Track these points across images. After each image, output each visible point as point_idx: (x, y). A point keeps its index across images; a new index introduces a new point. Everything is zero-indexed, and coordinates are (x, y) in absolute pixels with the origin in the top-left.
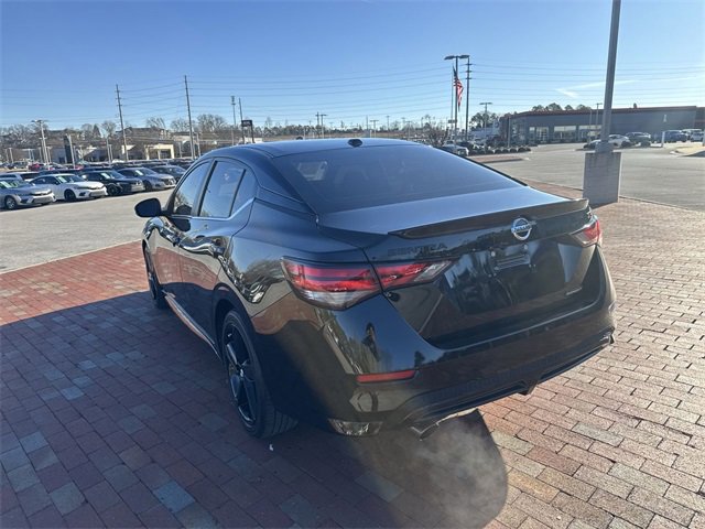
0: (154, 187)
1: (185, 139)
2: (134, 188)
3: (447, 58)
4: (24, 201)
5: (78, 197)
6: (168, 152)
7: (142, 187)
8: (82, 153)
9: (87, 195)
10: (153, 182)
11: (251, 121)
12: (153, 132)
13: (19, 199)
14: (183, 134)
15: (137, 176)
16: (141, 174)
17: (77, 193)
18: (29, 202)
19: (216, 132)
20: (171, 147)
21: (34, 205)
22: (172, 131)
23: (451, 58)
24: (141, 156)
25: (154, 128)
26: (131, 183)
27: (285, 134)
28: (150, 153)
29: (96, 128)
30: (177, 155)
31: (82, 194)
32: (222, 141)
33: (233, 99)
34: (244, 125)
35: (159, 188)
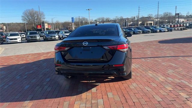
6: (152, 23)
8: (129, 24)
12: (149, 18)
20: (153, 22)
22: (155, 17)
24: (144, 25)
25: (149, 17)
28: (146, 24)
29: (134, 18)
33: (176, 7)
34: (176, 15)
35: (137, 34)
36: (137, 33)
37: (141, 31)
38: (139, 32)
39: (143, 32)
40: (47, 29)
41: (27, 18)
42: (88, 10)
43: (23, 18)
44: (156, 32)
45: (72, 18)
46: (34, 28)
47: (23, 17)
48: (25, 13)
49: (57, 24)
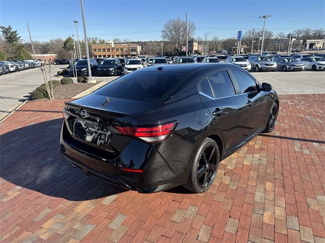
4: (289, 68)
5: (317, 69)
9: (322, 68)
13: (288, 67)
17: (318, 67)
18: (292, 69)
21: (294, 70)
31: (320, 68)
40: (196, 52)
41: (169, 34)
42: (264, 17)
43: (164, 34)
45: (240, 33)
46: (177, 50)
47: (163, 31)
48: (167, 27)
49: (212, 43)
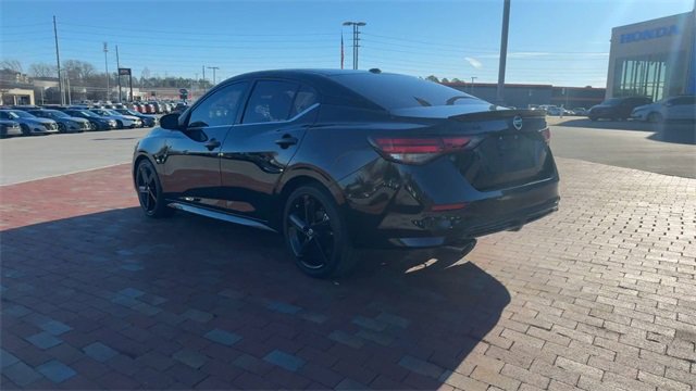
0: (33, 131)
1: (48, 85)
2: (10, 131)
3: (345, 24)
6: (27, 98)
7: (18, 130)
10: (32, 126)
11: (129, 70)
12: (7, 75)
14: (44, 79)
15: (12, 118)
16: (17, 116)
19: (83, 79)
20: (31, 93)
22: (31, 75)
23: (349, 24)
25: (8, 71)
26: (6, 125)
27: (164, 86)
28: (4, 98)
30: (38, 101)
32: (93, 89)
33: (105, 46)
34: (120, 74)
35: (38, 133)
36: (37, 130)
37: (52, 122)
38: (48, 126)
39: (63, 129)
44: (107, 127)
